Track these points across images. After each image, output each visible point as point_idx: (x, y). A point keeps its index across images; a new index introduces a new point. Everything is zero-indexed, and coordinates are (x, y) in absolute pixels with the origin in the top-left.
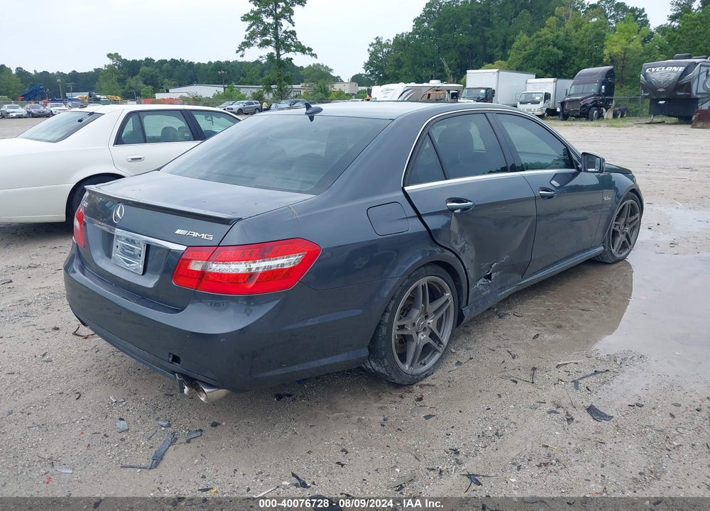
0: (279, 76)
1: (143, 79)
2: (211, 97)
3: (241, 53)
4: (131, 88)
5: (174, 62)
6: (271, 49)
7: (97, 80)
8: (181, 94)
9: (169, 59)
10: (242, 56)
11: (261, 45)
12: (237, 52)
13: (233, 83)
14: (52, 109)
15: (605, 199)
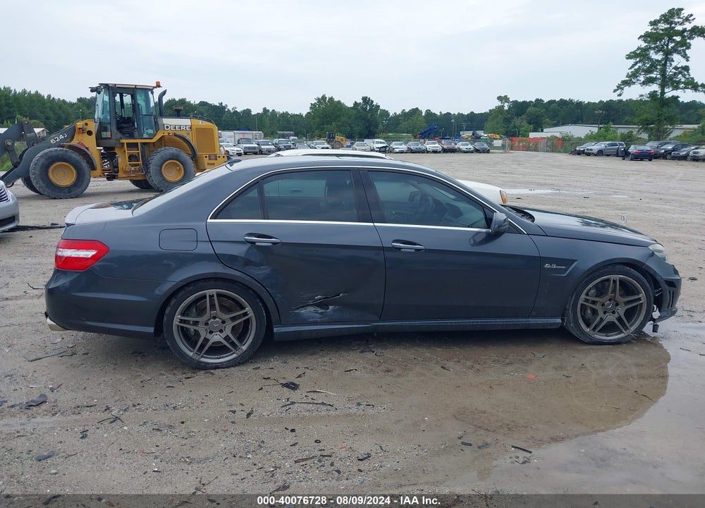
0: (659, 115)
1: (529, 119)
2: (583, 137)
3: (619, 92)
4: (515, 127)
5: (563, 102)
6: (655, 87)
7: (487, 120)
8: (553, 134)
9: (558, 100)
10: (620, 95)
11: (644, 83)
12: (615, 91)
13: (611, 123)
14: (428, 146)
15: (547, 266)
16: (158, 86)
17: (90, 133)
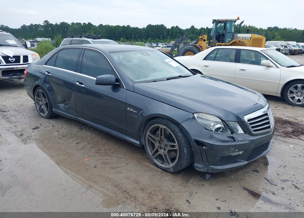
15: (128, 109)
16: (238, 19)
17: (204, 40)
